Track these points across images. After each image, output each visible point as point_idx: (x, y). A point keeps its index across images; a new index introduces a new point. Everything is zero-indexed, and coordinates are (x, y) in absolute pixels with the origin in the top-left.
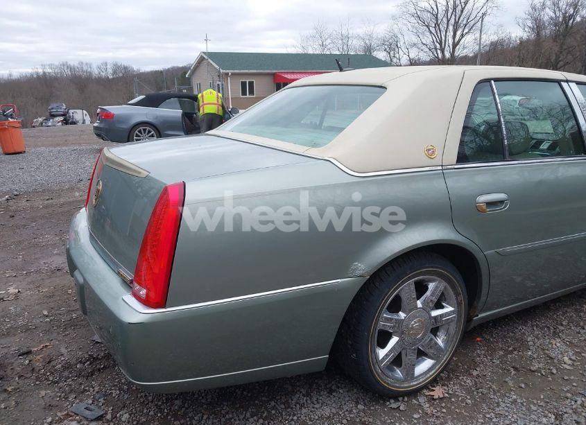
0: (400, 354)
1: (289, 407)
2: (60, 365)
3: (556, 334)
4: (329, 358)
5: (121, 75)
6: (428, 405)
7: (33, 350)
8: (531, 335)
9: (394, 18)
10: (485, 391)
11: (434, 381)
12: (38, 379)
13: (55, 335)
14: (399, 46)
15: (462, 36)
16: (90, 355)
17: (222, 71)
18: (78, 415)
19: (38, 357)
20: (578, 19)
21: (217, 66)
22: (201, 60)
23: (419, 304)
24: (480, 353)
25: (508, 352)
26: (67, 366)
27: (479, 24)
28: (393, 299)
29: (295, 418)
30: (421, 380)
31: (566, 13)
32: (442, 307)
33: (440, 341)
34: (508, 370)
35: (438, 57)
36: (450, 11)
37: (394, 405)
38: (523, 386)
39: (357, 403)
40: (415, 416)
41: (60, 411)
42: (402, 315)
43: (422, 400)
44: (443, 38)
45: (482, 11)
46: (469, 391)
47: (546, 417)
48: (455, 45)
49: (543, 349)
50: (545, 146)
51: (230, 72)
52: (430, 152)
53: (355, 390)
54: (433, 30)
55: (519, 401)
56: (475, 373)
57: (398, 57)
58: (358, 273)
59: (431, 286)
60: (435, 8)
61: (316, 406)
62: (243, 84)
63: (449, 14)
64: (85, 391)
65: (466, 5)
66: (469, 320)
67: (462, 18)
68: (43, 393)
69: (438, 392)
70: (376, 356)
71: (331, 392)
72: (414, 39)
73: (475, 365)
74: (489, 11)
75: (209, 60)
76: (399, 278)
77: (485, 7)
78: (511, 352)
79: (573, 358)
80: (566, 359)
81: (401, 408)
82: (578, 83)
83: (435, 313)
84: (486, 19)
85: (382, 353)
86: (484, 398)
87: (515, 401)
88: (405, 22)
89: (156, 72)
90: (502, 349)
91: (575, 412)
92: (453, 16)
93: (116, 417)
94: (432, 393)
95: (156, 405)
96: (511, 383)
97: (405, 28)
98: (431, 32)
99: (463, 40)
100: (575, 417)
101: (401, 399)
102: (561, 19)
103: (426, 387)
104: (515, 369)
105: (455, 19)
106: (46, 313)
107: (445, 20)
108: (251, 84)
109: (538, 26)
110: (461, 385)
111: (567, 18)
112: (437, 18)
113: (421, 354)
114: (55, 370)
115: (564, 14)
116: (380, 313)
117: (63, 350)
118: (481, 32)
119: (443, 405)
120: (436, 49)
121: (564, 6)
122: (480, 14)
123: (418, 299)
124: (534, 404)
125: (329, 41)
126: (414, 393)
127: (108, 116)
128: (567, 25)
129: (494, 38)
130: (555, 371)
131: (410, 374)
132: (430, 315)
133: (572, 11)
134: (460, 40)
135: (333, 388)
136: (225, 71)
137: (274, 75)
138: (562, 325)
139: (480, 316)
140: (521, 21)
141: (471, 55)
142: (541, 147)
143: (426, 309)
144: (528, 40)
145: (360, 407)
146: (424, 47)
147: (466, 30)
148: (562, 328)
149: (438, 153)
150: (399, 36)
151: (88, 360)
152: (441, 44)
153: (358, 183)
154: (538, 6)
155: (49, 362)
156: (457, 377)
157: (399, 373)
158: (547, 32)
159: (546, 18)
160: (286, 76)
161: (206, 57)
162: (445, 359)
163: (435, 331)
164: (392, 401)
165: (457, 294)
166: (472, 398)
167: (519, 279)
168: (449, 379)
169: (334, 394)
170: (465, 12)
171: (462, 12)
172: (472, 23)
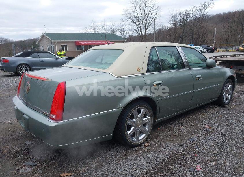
0: (134, 133)
1: (101, 154)
2: (15, 153)
3: (182, 125)
4: (113, 135)
5: (4, 43)
6: (144, 148)
7: (2, 149)
8: (175, 126)
9: (122, 19)
10: (161, 142)
11: (146, 141)
12: (7, 157)
13: (9, 143)
14: (125, 30)
15: (148, 26)
16: (25, 148)
17: (53, 41)
18: (28, 165)
19: (5, 151)
20: (188, 20)
21: (50, 39)
22: (43, 36)
23: (139, 116)
24: (159, 132)
25: (167, 132)
26: (17, 152)
27: (154, 22)
28: (131, 115)
29: (103, 157)
30: (142, 141)
31: (184, 18)
32: (146, 117)
33: (147, 128)
34: (168, 136)
35: (140, 35)
36: (143, 17)
37: (134, 149)
38: (172, 140)
39: (123, 150)
40: (141, 151)
41: (20, 166)
42: (134, 120)
43: (142, 147)
44: (141, 27)
45: (155, 17)
46: (157, 143)
47: (179, 146)
48: (146, 30)
49: (178, 130)
50: (175, 67)
51: (56, 41)
52: (138, 70)
53: (121, 147)
54: (137, 24)
55: (171, 144)
56: (158, 138)
57: (125, 34)
58: (120, 107)
59: (142, 110)
60: (137, 16)
61: (110, 153)
62: (62, 46)
63: (143, 18)
64: (27, 159)
65: (148, 15)
66: (154, 122)
67: (147, 20)
68: (11, 161)
69: (147, 144)
70: (127, 134)
71: (114, 148)
72: (131, 28)
73: (158, 136)
74: (157, 17)
75: (47, 37)
76: (133, 108)
77: (156, 16)
78: (169, 131)
79: (187, 131)
80: (185, 131)
81: (136, 150)
82: (181, 47)
83: (144, 119)
84: (156, 20)
85: (129, 132)
86: (161, 144)
87: (170, 144)
88: (127, 21)
89: (21, 41)
90: (166, 131)
91: (186, 144)
92: (144, 19)
93: (41, 164)
94: (145, 145)
95: (55, 159)
96: (168, 139)
97: (126, 23)
98: (137, 25)
99: (148, 28)
100: (186, 145)
101: (136, 147)
102: (182, 20)
103: (143, 143)
104: (170, 136)
105: (145, 20)
106: (2, 137)
107: (141, 20)
108: (66, 46)
109: (175, 23)
110: (154, 142)
111: (184, 20)
112: (138, 20)
113: (141, 133)
114: (14, 154)
115: (183, 19)
116: (128, 119)
117: (14, 148)
118: (155, 25)
119: (149, 147)
120: (139, 31)
121: (183, 16)
122: (154, 19)
123: (139, 115)
124: (175, 144)
125: (97, 28)
126: (140, 145)
127: (6, 61)
128: (185, 23)
129: (160, 27)
130: (181, 135)
131: (138, 139)
132: (142, 120)
133: (186, 17)
134: (147, 28)
135: (114, 147)
136: (54, 41)
137: (75, 42)
138: (184, 122)
139: (158, 120)
140: (169, 21)
141: (152, 33)
142: (174, 67)
143: (141, 118)
144: (172, 28)
145: (123, 151)
146: (134, 31)
147: (149, 24)
148: (184, 123)
149: (141, 70)
150: (125, 26)
151: (25, 150)
152: (140, 29)
153: (118, 80)
154: (174, 16)
155: (10, 152)
156: (153, 140)
157: (135, 139)
158: (178, 25)
159: (177, 20)
160: (81, 43)
161: (45, 35)
162: (148, 133)
163: (144, 125)
164: (133, 148)
165: (150, 113)
166: (158, 144)
167: (170, 109)
168: (150, 141)
169: (115, 148)
170: (148, 17)
171: (147, 17)
172: (151, 22)
